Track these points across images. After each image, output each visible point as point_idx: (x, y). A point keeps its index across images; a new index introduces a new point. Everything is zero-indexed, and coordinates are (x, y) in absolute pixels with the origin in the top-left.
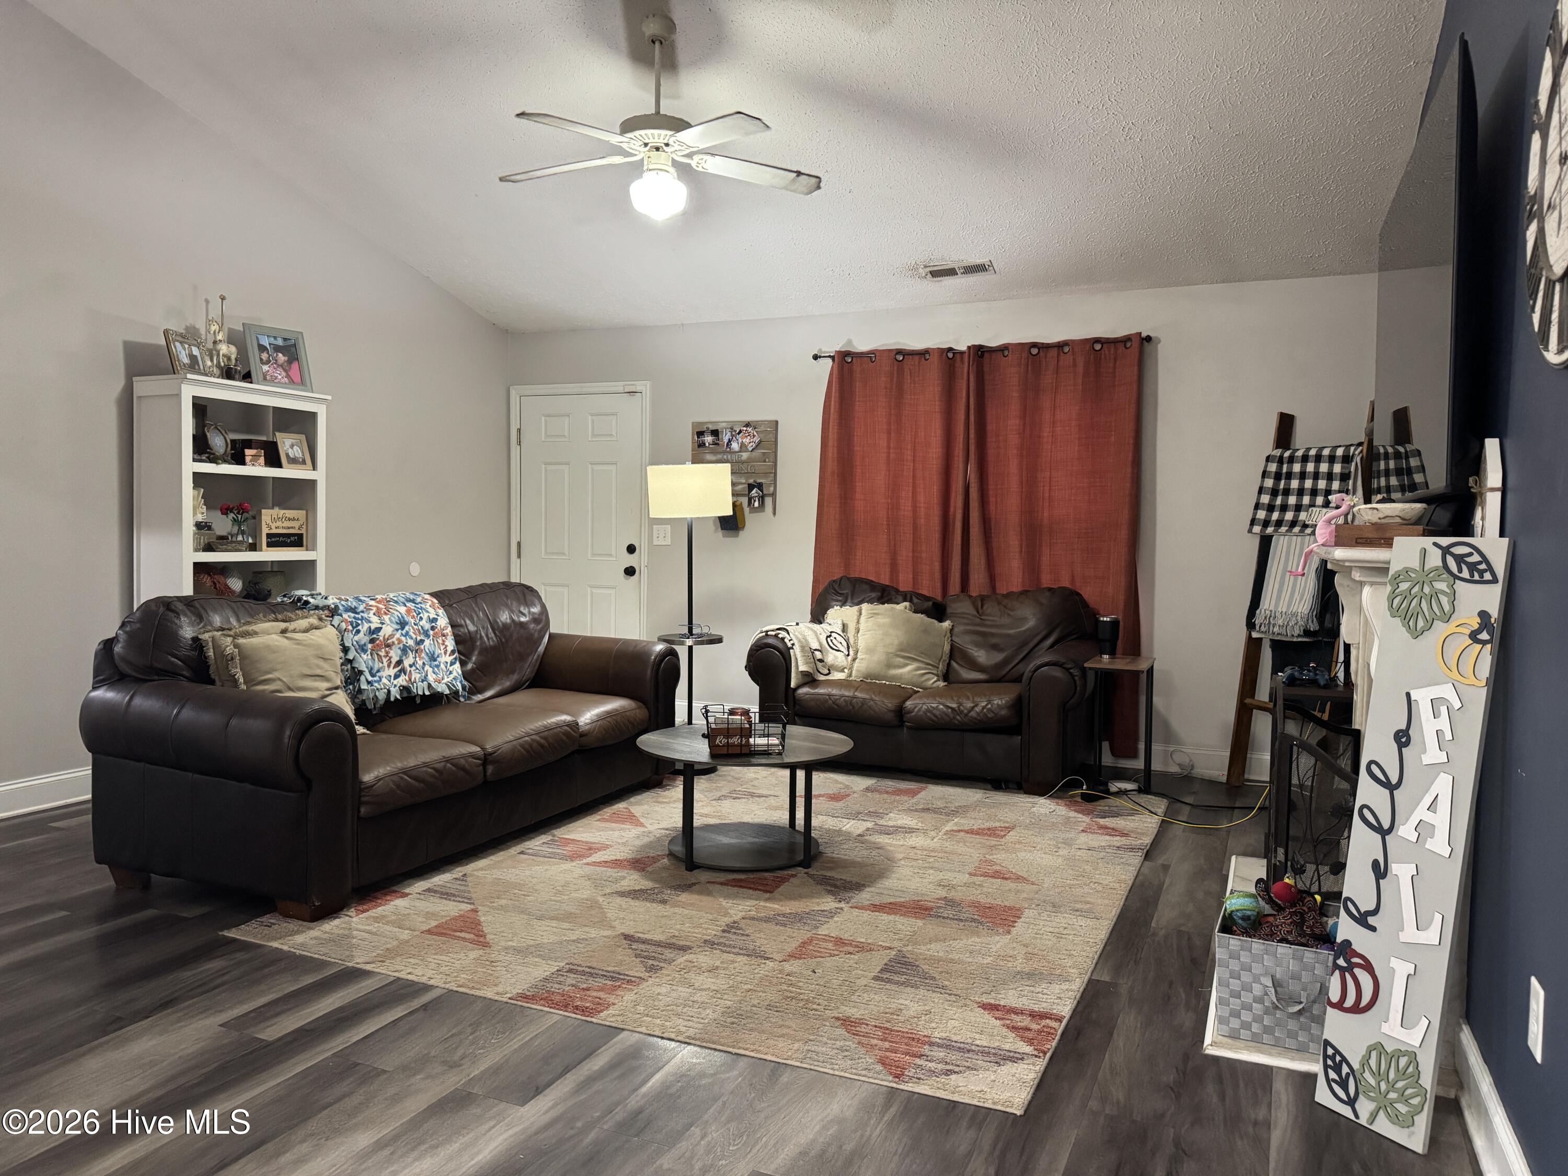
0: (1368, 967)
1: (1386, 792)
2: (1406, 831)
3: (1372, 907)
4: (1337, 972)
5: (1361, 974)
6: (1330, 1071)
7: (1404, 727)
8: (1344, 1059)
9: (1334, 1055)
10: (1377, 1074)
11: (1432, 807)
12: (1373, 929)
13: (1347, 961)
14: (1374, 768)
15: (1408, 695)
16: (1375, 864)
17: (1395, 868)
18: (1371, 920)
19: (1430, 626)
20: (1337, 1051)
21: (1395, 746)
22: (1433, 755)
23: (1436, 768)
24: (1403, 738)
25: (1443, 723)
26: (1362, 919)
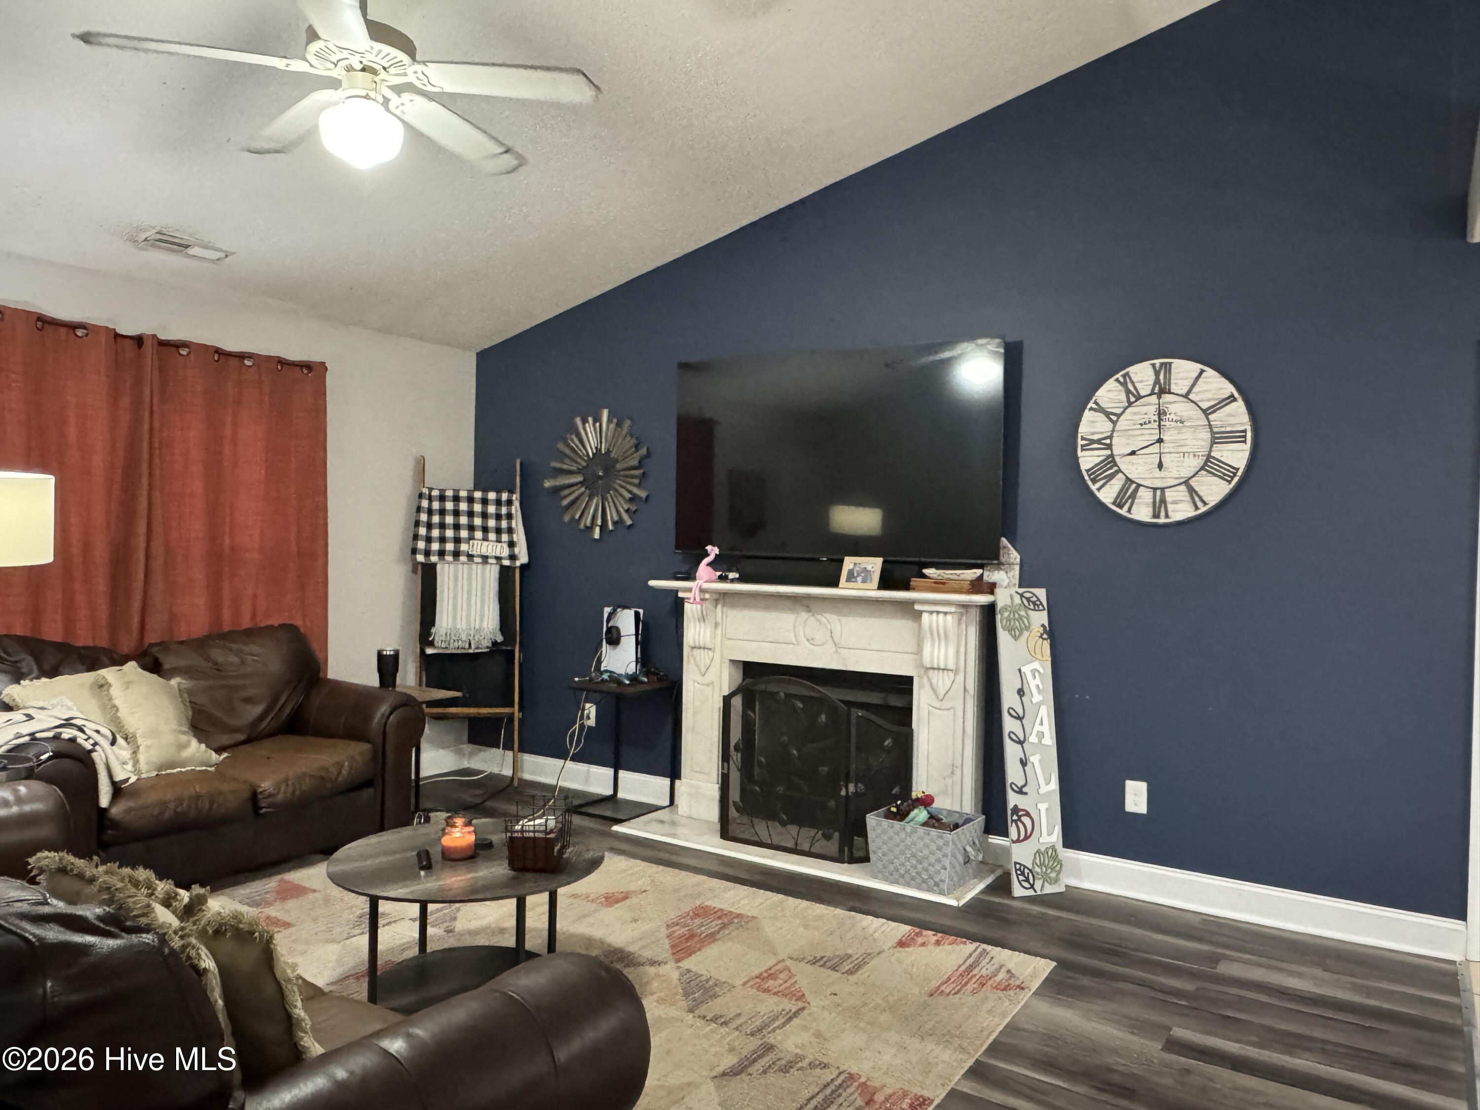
0: (1028, 814)
1: (1018, 722)
2: (1033, 739)
3: (1023, 783)
4: (1014, 824)
5: (1026, 820)
6: (1020, 877)
7: (1020, 687)
8: (1025, 867)
9: (1020, 868)
10: (1040, 866)
11: (1041, 724)
12: (1026, 794)
13: (1017, 815)
14: (1011, 711)
15: (1020, 670)
16: (1021, 760)
17: (1032, 759)
18: (1024, 790)
19: (1021, 634)
20: (1020, 864)
21: (1018, 697)
22: (1037, 698)
23: (1039, 704)
24: (1021, 692)
25: (1038, 681)
26: (1020, 792)
